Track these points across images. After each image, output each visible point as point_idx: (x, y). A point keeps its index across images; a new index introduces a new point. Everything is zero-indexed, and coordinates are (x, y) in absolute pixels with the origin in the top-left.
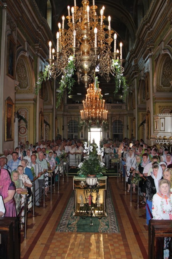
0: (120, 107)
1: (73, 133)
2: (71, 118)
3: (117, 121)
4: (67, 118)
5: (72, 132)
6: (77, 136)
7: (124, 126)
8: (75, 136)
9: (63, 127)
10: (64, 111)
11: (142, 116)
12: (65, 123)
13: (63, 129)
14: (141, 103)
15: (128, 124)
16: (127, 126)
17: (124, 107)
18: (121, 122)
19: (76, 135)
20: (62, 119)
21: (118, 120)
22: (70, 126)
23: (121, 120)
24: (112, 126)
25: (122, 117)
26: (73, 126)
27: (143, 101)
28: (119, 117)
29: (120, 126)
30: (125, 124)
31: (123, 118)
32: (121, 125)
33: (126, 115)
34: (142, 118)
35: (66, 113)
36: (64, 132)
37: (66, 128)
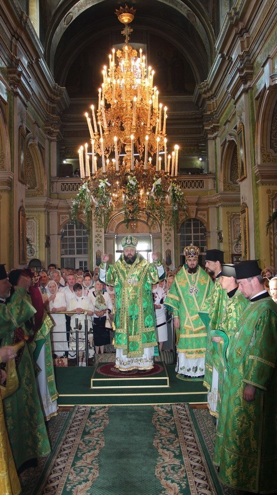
0: (197, 184)
1: (76, 256)
2: (68, 216)
3: (190, 220)
4: (59, 214)
5: (72, 252)
6: (86, 263)
7: (210, 232)
8: (81, 263)
9: (48, 238)
10: (50, 196)
11: (269, 198)
12: (54, 229)
13: (48, 245)
14: (264, 161)
15: (221, 229)
16: (219, 234)
17: (209, 184)
18: (202, 224)
19: (83, 260)
20: (43, 217)
21: (194, 219)
22: (68, 237)
23: (201, 217)
24: (178, 233)
25: (203, 210)
26: (75, 236)
27: (268, 156)
28: (197, 210)
29: (200, 234)
30: (213, 228)
31: (205, 212)
32: (202, 231)
33: (214, 203)
34: (269, 202)
35: (55, 202)
36: (49, 253)
37: (56, 241)
